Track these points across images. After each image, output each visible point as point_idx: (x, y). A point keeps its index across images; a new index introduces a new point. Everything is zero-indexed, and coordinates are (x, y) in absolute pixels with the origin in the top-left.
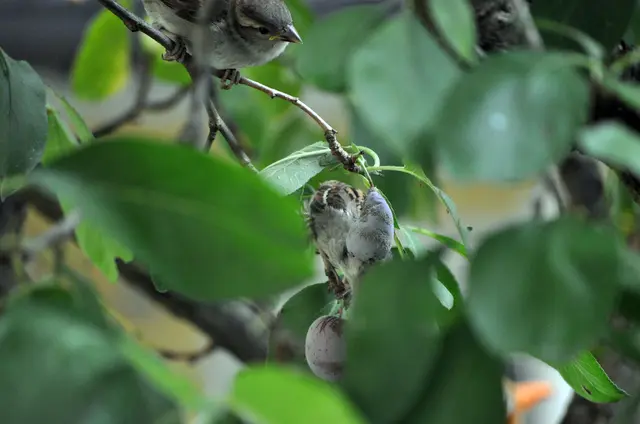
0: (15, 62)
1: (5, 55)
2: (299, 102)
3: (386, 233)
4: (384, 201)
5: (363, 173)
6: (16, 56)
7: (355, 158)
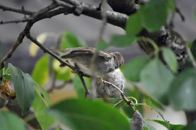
0: (25, 74)
1: (22, 72)
2: (113, 85)
3: (142, 124)
4: (140, 114)
5: (133, 106)
6: (25, 72)
7: (130, 101)
